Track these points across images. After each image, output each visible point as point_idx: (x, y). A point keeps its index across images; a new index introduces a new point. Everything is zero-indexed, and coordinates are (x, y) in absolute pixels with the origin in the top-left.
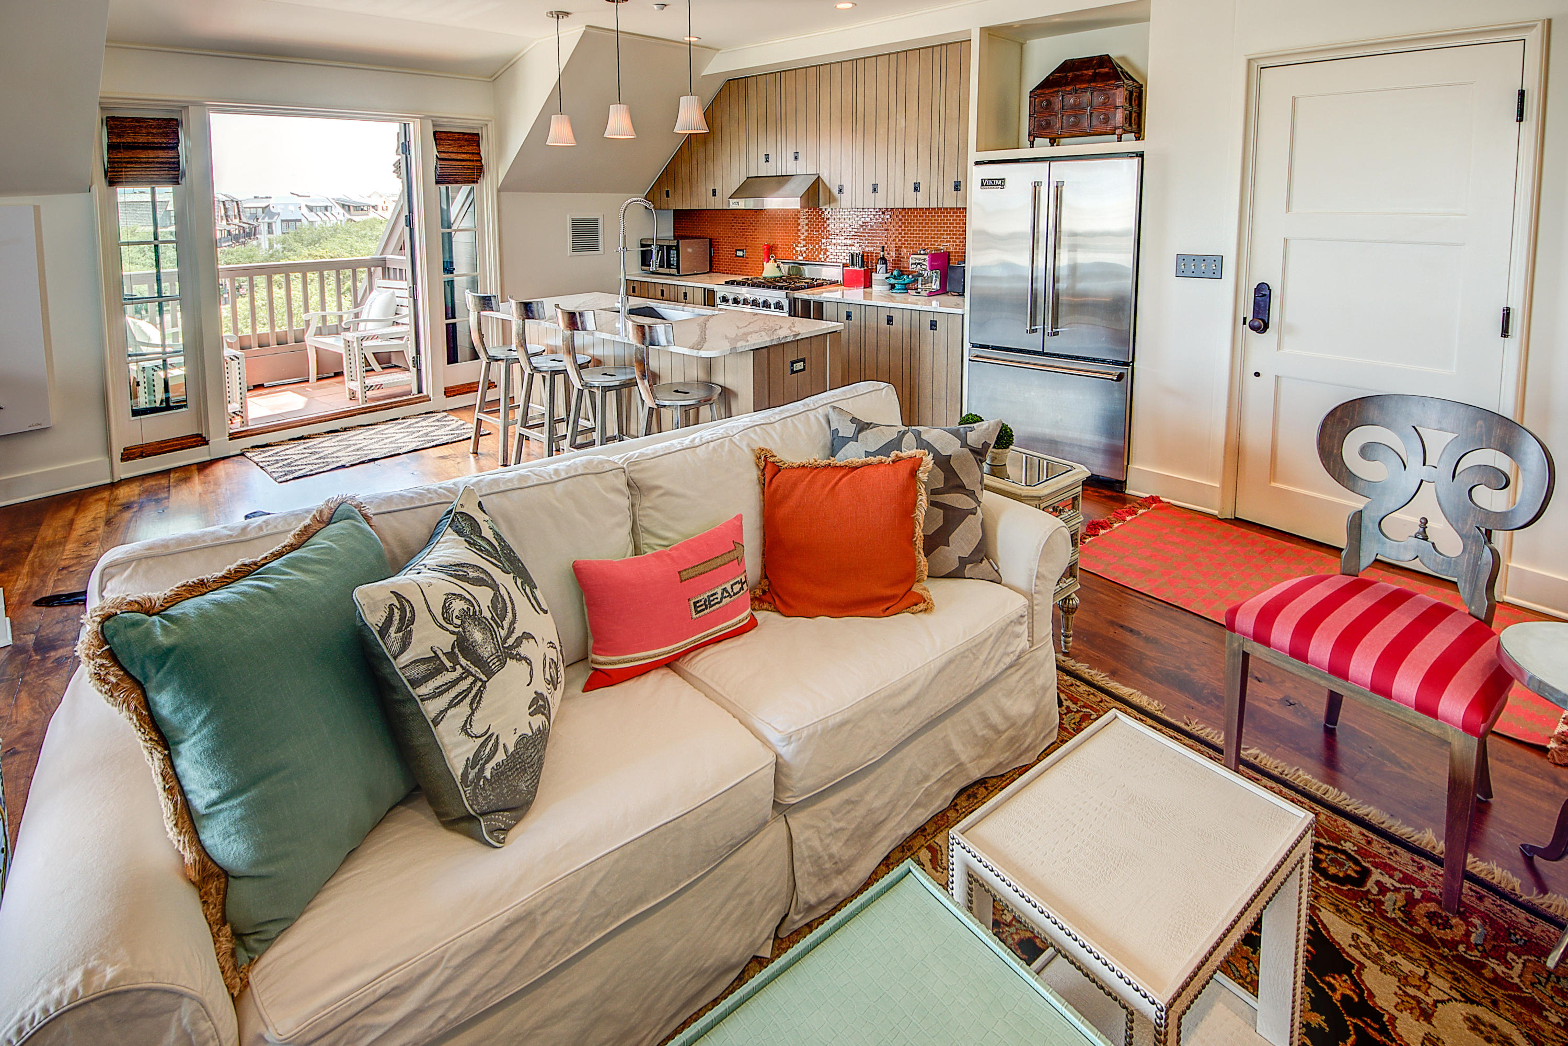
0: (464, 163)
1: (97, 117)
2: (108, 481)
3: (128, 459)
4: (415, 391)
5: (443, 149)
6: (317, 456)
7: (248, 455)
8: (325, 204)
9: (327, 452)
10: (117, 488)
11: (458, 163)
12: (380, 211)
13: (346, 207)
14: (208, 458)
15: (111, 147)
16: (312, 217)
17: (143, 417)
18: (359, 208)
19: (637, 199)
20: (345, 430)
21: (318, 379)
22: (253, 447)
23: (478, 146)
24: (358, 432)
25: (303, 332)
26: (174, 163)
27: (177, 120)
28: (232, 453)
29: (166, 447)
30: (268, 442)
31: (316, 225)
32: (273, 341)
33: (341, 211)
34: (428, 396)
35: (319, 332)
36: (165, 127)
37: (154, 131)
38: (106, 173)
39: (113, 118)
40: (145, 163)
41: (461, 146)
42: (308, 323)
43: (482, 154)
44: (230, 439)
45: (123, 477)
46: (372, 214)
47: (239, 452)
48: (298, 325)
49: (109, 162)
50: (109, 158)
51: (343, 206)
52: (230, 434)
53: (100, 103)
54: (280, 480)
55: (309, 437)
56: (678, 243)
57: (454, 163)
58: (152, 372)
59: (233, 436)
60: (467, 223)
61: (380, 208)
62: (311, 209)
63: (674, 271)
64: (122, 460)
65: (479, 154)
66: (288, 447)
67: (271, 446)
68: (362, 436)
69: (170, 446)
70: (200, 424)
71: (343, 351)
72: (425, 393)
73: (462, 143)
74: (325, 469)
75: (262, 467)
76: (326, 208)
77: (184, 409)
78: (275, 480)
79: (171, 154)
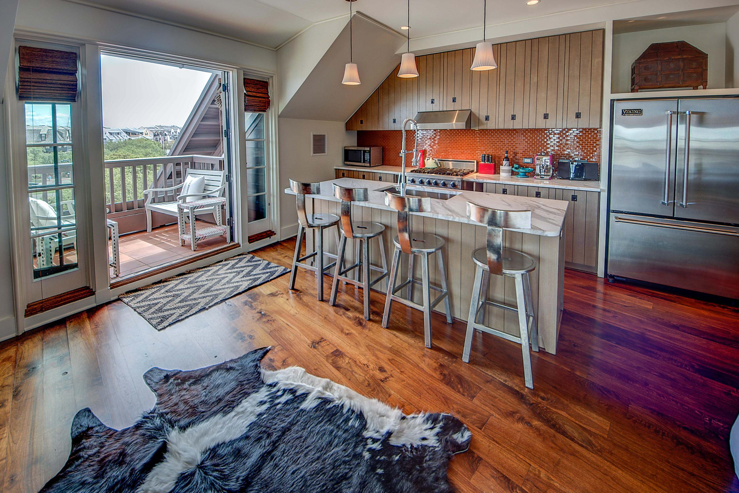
0: (260, 99)
1: (12, 46)
2: (14, 335)
3: (31, 314)
4: (228, 240)
5: (248, 89)
6: (179, 299)
7: (126, 300)
8: (118, 132)
9: (185, 295)
10: (22, 343)
11: (257, 99)
12: (144, 135)
13: (128, 133)
14: (94, 305)
15: (22, 69)
16: (111, 137)
17: (43, 278)
18: (134, 134)
19: (342, 126)
20: (190, 272)
21: (153, 229)
22: (127, 293)
23: (267, 89)
24: (200, 274)
25: (144, 201)
26: (73, 85)
27: (76, 54)
28: (112, 299)
29: (62, 300)
30: (137, 287)
31: (113, 141)
32: (124, 207)
33: (126, 135)
34: (238, 244)
35: (153, 201)
36: (66, 58)
37: (58, 60)
38: (17, 90)
39: (25, 47)
40: (50, 84)
41: (258, 89)
42: (146, 196)
43: (269, 94)
44: (111, 289)
45: (26, 329)
46: (140, 137)
47: (116, 297)
48: (141, 197)
49: (20, 81)
50: (20, 78)
51: (126, 133)
52: (111, 285)
53: (15, 35)
54: (159, 327)
55: (166, 281)
56: (370, 149)
57: (255, 98)
58: (50, 241)
59: (113, 286)
60: (252, 137)
61: (144, 134)
62: (111, 134)
63: (368, 165)
64: (26, 316)
65: (267, 94)
66: (153, 290)
67: (140, 290)
68: (204, 278)
69: (65, 299)
70: (88, 279)
71: (178, 215)
72: (236, 242)
73: (258, 86)
74: (191, 313)
75: (139, 313)
76: (118, 133)
77: (76, 269)
78: (155, 327)
79: (71, 78)
